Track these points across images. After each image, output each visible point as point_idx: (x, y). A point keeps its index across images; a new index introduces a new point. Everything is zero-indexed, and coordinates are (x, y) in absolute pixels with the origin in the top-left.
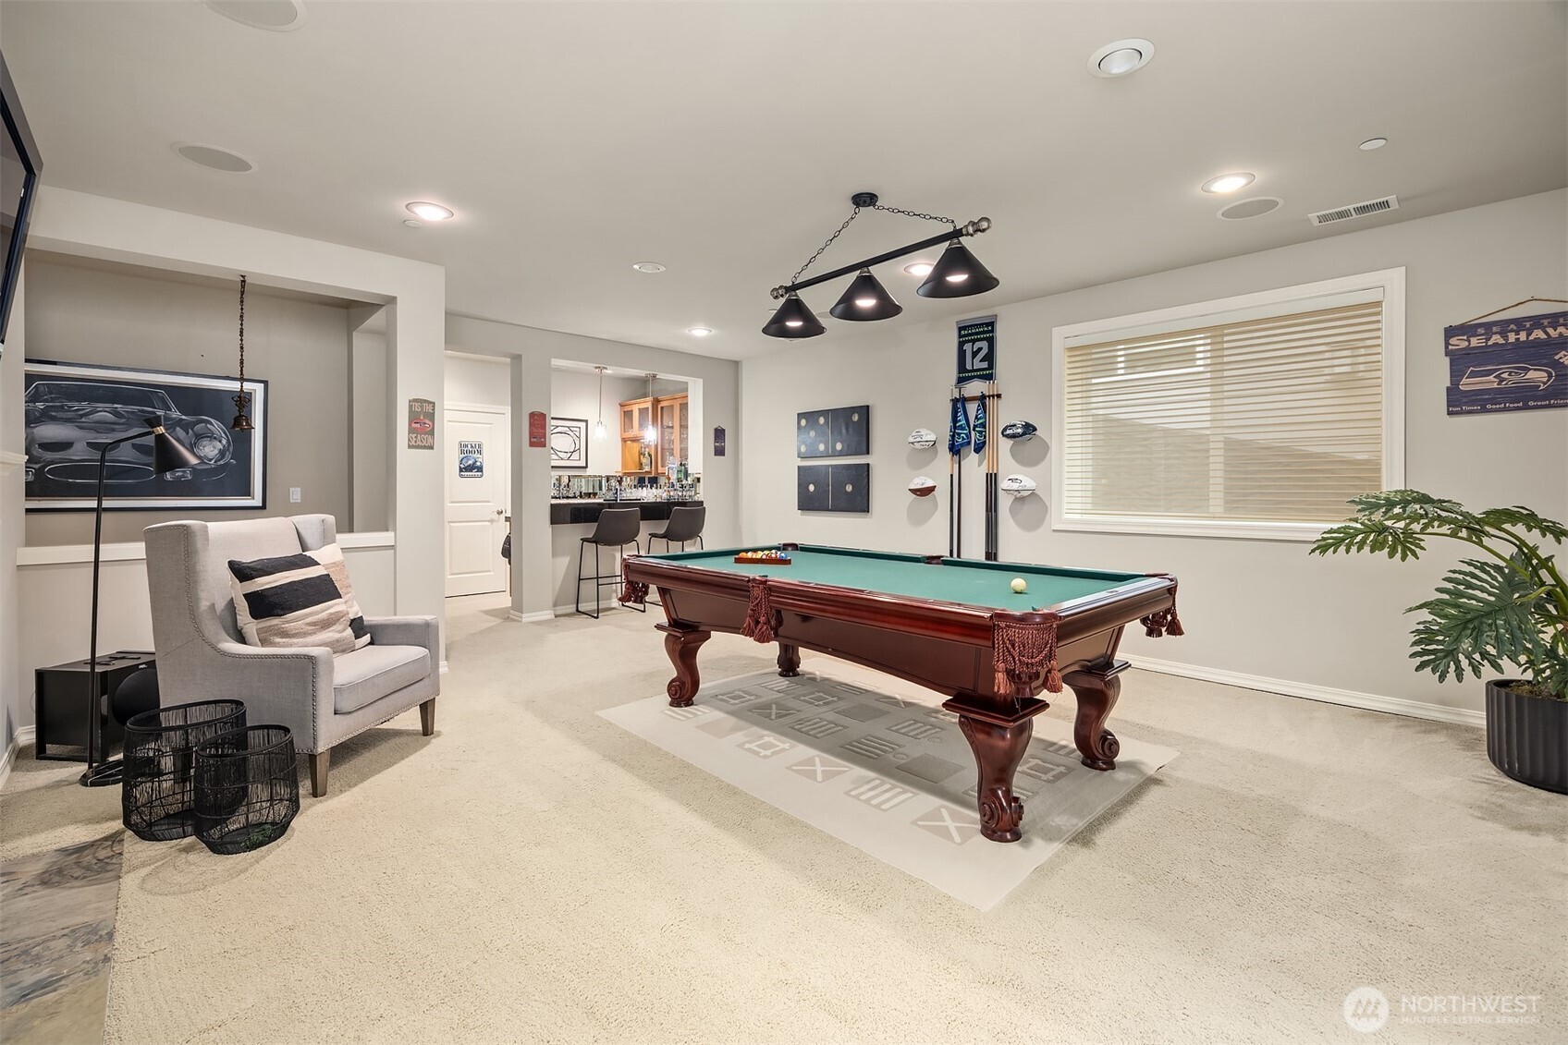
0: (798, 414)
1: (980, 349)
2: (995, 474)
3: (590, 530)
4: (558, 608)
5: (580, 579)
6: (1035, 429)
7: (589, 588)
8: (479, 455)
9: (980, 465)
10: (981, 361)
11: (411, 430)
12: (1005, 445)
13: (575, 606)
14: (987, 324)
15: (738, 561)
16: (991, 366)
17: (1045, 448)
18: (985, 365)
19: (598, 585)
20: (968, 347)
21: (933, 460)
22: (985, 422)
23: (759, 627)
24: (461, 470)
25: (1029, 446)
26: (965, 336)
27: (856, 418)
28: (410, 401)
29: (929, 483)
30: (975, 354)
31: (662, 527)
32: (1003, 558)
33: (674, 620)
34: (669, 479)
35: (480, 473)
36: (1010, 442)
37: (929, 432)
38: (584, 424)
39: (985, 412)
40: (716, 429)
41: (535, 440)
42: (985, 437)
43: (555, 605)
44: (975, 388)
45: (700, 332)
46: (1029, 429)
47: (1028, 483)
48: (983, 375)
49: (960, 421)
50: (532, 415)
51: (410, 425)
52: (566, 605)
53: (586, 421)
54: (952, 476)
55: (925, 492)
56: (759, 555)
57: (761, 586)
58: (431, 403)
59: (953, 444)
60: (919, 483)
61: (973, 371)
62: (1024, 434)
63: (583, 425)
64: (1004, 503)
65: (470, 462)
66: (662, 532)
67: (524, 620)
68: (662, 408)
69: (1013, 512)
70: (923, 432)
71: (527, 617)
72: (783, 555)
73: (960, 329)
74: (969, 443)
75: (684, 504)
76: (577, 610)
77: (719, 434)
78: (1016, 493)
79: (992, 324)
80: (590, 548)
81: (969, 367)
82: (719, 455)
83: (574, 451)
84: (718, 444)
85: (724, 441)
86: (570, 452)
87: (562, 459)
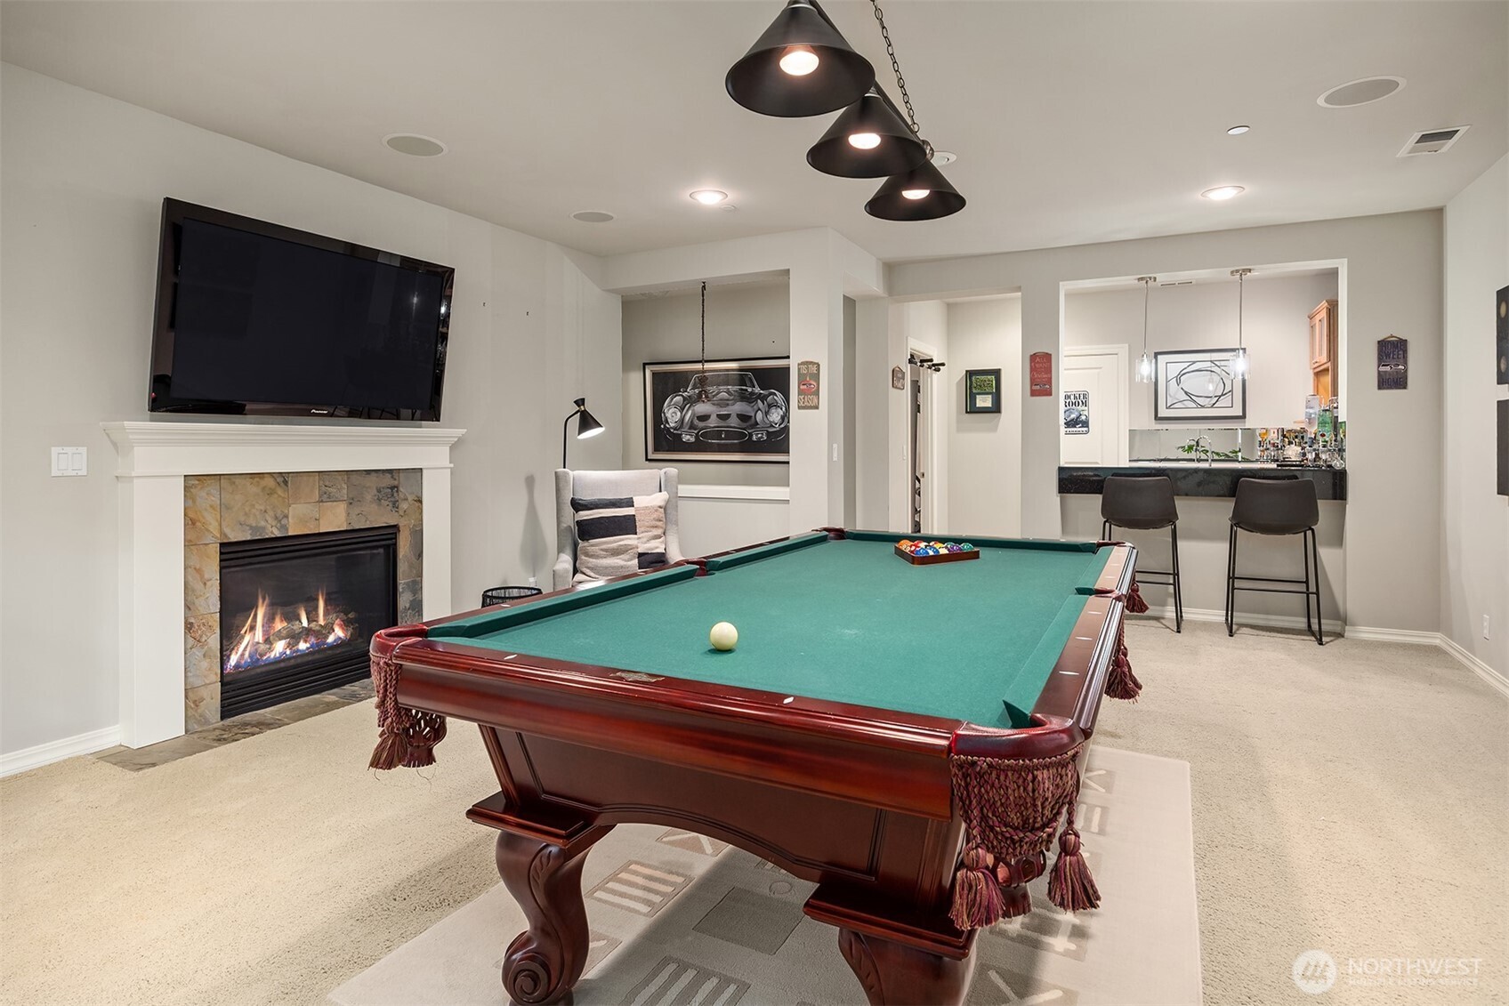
8: (1084, 408)
11: (800, 392)
28: (799, 364)
35: (1086, 429)
40: (1380, 341)
41: (1038, 387)
45: (1223, 194)
50: (1034, 357)
51: (799, 387)
58: (815, 363)
65: (1073, 416)
77: (1392, 351)
82: (1390, 387)
83: (1223, 395)
84: (1382, 369)
85: (1406, 361)
86: (1220, 397)
87: (1203, 407)
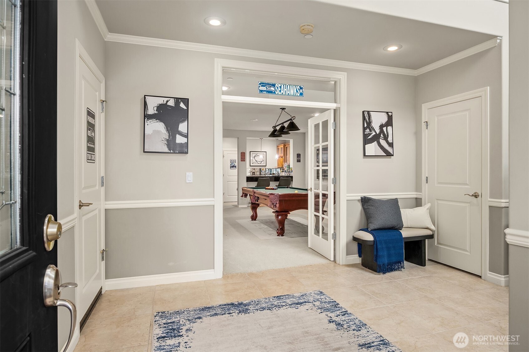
8: (235, 163)
24: (231, 167)
35: (235, 168)
40: (297, 154)
41: (242, 159)
50: (242, 153)
63: (264, 153)
65: (233, 165)
68: (286, 147)
82: (298, 162)
84: (298, 159)
85: (300, 157)
86: (262, 162)
87: (259, 163)
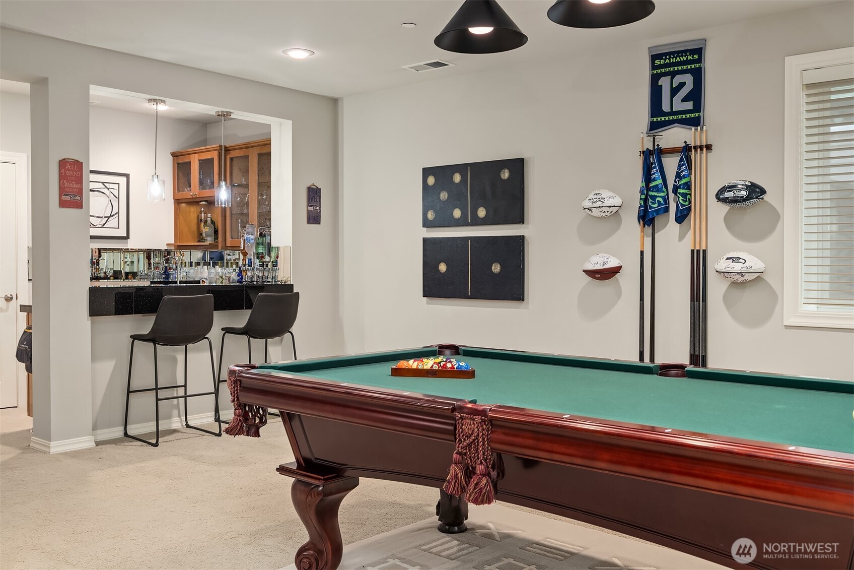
0: (424, 169)
1: (682, 85)
2: (704, 251)
3: (146, 324)
4: (99, 432)
5: (129, 392)
6: (763, 192)
7: (143, 404)
9: (681, 238)
10: (683, 101)
12: (718, 211)
13: (122, 428)
14: (693, 52)
15: (396, 372)
16: (698, 107)
17: (775, 217)
18: (689, 105)
19: (157, 400)
20: (665, 82)
21: (617, 230)
22: (690, 182)
23: (474, 480)
25: (753, 213)
26: (661, 67)
27: (505, 174)
29: (613, 263)
30: (674, 91)
31: (241, 318)
32: (714, 363)
33: (304, 459)
34: (245, 254)
36: (724, 208)
37: (611, 194)
38: (125, 179)
39: (690, 168)
40: (308, 188)
41: (68, 198)
42: (690, 202)
43: (95, 428)
44: (674, 136)
45: (298, 54)
46: (755, 191)
47: (754, 263)
48: (686, 119)
49: (654, 180)
50: (63, 163)
52: (109, 427)
53: (127, 176)
54: (642, 253)
55: (606, 274)
56: (429, 363)
57: (478, 418)
59: (646, 211)
60: (597, 262)
61: (672, 113)
62: (748, 198)
63: (123, 180)
64: (716, 290)
66: (242, 326)
67: (53, 451)
68: (232, 159)
69: (727, 300)
70: (605, 194)
71: (57, 447)
72: (462, 364)
73: (654, 58)
74: (667, 210)
75: (262, 288)
76: (126, 434)
77: (314, 194)
78: (737, 277)
79: (699, 51)
80: (144, 350)
81: (666, 108)
82: (313, 223)
83: (111, 216)
84: (311, 208)
85: (320, 204)
86: (109, 218)
87: (95, 226)
